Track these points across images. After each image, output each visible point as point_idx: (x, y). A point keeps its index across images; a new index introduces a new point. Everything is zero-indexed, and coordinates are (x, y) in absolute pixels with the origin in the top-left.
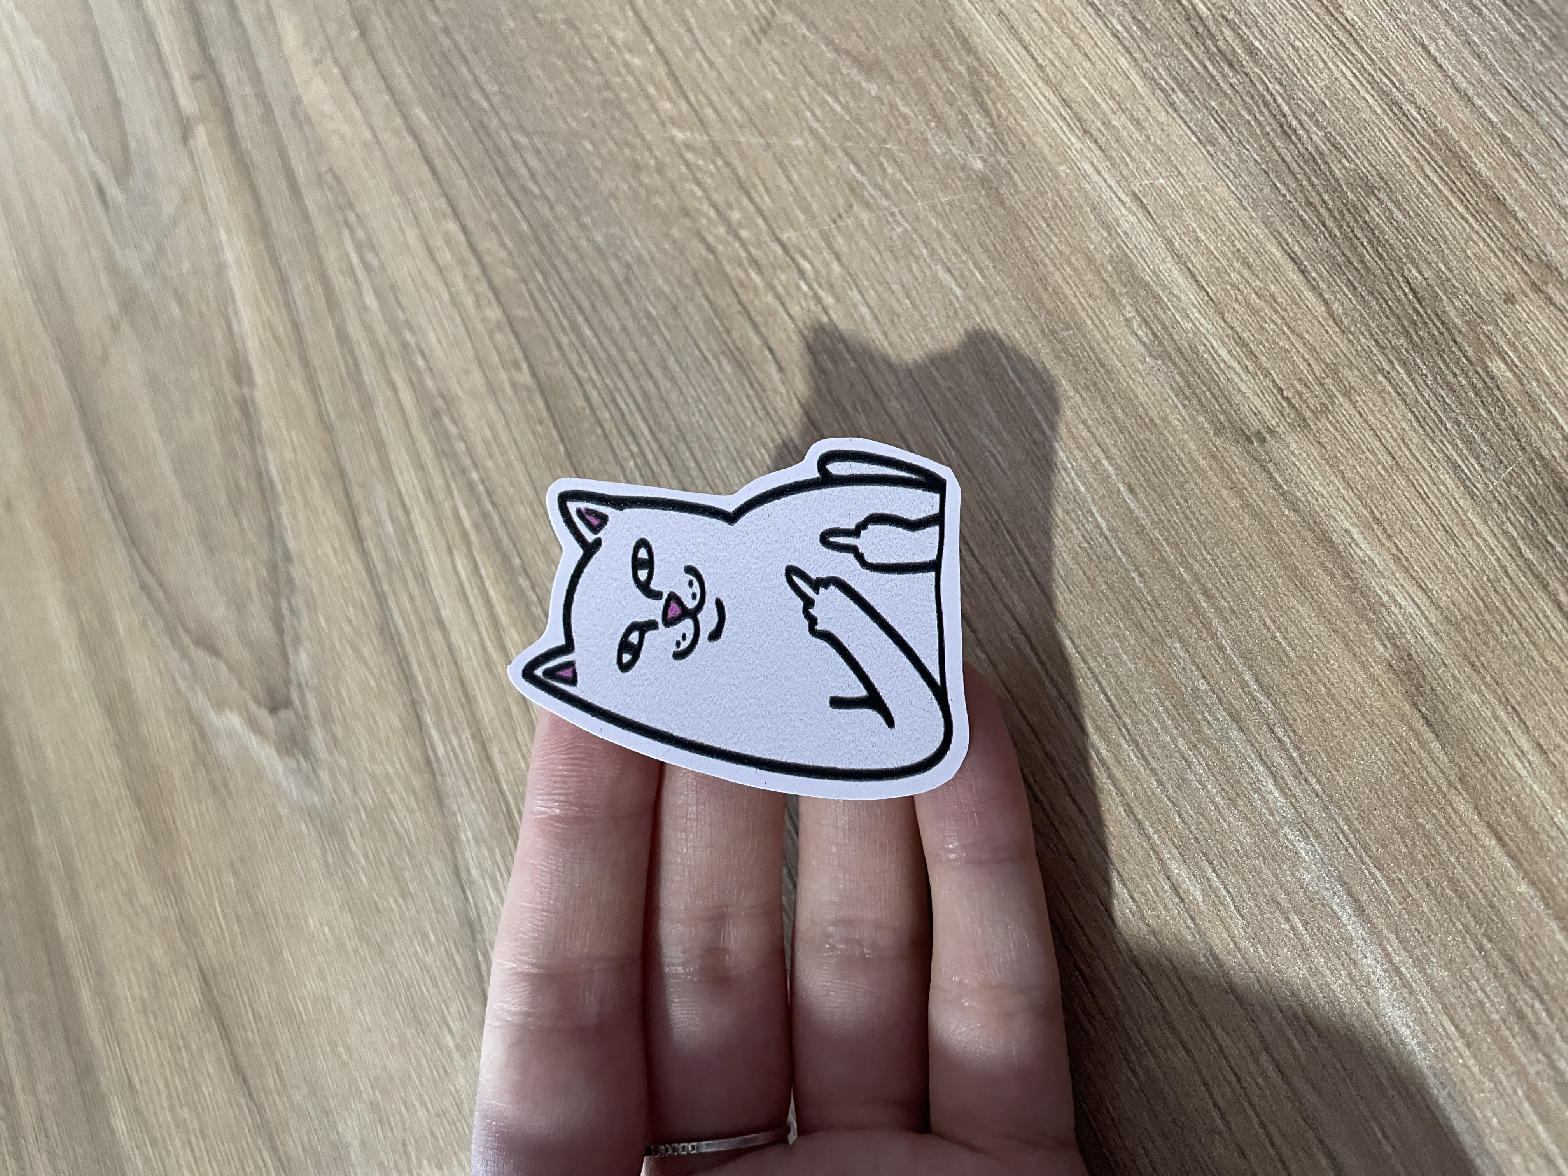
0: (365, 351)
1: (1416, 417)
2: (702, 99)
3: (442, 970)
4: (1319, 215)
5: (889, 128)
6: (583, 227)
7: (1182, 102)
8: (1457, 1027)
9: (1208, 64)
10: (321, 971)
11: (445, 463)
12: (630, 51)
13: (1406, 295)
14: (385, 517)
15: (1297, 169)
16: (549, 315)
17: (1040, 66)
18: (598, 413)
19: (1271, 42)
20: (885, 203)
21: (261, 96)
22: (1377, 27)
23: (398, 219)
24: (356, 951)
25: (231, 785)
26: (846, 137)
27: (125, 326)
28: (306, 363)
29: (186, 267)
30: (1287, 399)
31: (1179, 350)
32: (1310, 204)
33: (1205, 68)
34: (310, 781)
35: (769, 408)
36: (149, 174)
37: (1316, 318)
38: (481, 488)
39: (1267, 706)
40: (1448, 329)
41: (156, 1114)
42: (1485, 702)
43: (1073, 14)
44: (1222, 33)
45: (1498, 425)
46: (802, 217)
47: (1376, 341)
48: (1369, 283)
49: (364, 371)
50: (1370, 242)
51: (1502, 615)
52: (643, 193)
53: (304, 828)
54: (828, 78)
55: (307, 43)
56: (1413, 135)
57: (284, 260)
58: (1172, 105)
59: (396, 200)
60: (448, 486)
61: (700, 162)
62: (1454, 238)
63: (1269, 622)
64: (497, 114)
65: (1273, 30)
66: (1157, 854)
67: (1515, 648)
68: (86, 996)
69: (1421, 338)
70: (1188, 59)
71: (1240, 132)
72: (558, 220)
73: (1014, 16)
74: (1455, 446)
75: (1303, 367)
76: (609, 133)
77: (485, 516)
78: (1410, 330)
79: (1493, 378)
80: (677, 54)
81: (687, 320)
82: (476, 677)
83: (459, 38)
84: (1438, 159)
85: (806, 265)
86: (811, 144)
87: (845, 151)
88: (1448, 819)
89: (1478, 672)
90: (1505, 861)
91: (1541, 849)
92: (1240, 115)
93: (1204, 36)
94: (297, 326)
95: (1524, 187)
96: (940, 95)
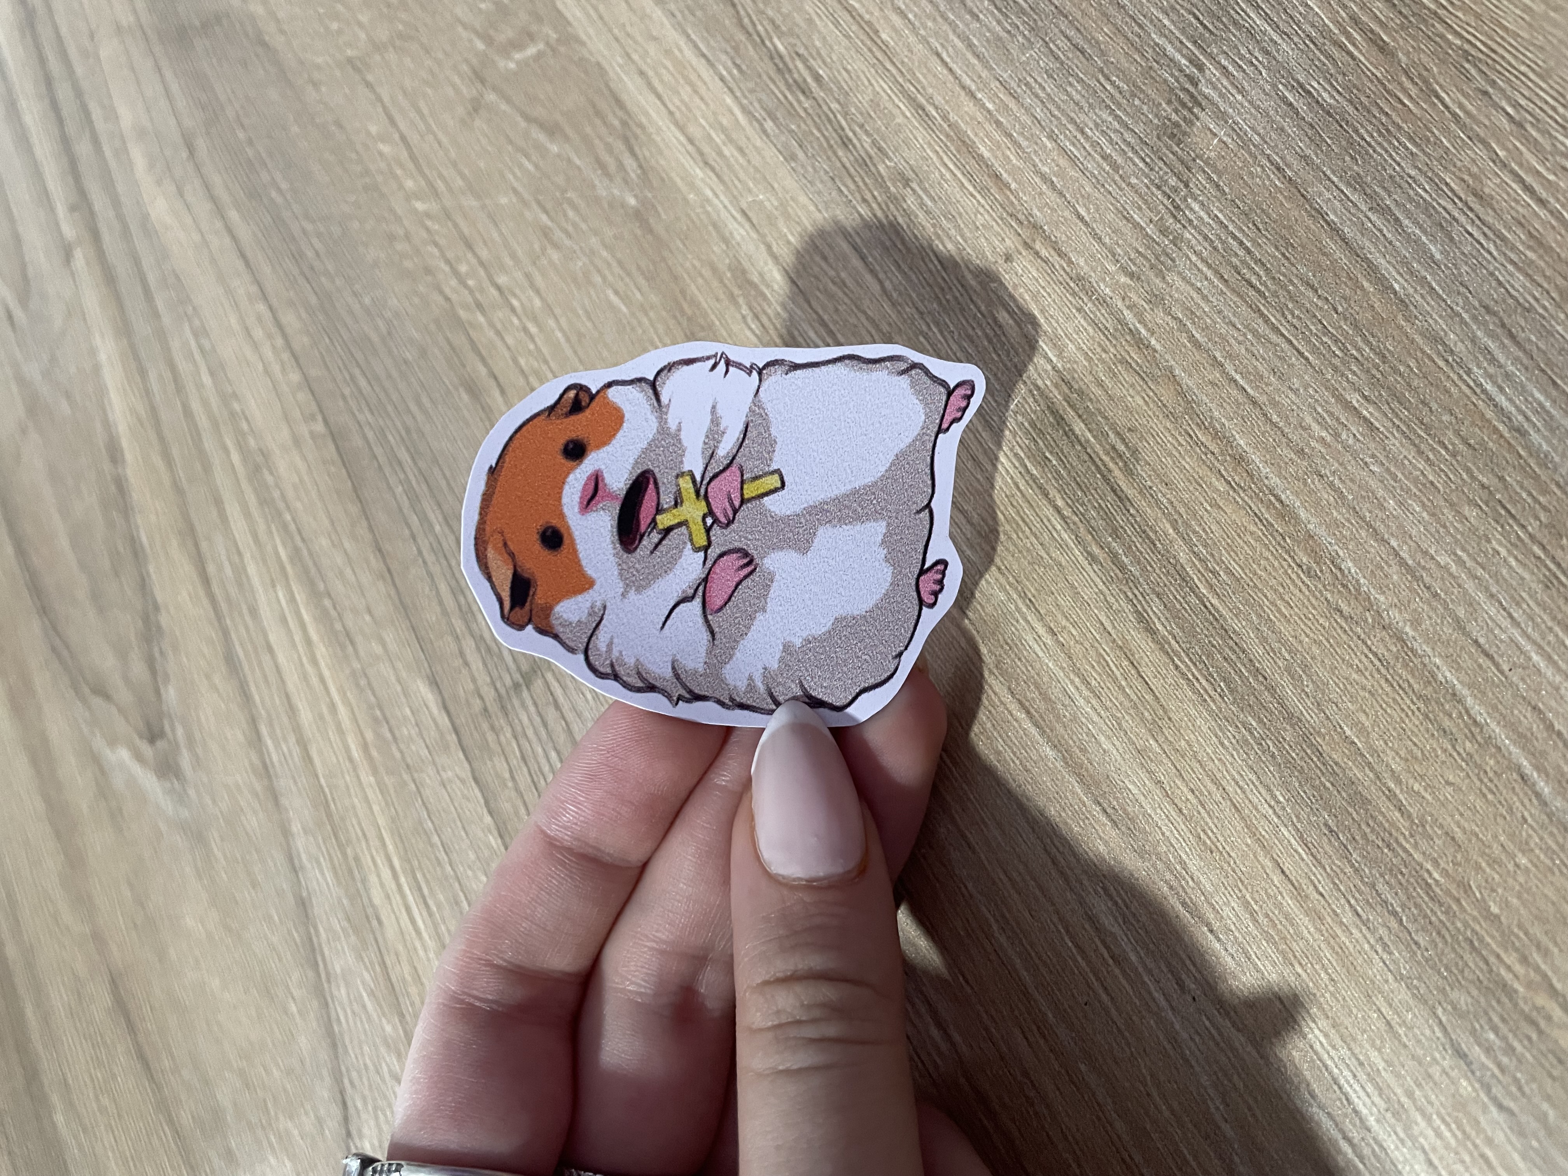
0: (203, 421)
2: (435, 174)
3: (285, 946)
5: (568, 179)
6: (355, 294)
7: (770, 128)
9: (788, 94)
10: (197, 961)
11: (266, 509)
12: (383, 141)
14: (225, 562)
15: (854, 173)
16: (335, 371)
17: (670, 112)
18: (374, 448)
19: (831, 69)
20: (568, 242)
21: (120, 217)
22: (903, 44)
23: (223, 307)
24: (222, 941)
25: (124, 811)
26: (538, 192)
27: (31, 428)
28: (161, 438)
29: (73, 370)
32: (865, 200)
33: (786, 97)
34: (181, 798)
36: (44, 294)
37: (873, 295)
38: (293, 527)
40: (966, 291)
41: (85, 1106)
44: (796, 67)
45: (1005, 365)
46: (511, 263)
49: (204, 440)
51: (1018, 524)
52: (397, 258)
53: (179, 840)
54: (522, 143)
55: (151, 166)
56: (934, 132)
57: (142, 353)
59: (221, 291)
60: (269, 527)
61: (437, 227)
62: (967, 213)
64: (291, 209)
65: (831, 59)
67: (1028, 550)
70: (774, 93)
71: (814, 149)
72: (337, 290)
73: (651, 73)
76: (370, 212)
77: (297, 550)
78: (940, 296)
79: (1000, 327)
80: (414, 138)
81: (433, 361)
83: (259, 146)
84: (952, 148)
85: (515, 303)
86: (513, 200)
87: (539, 203)
89: (1003, 574)
90: (1033, 731)
91: (1058, 718)
92: (812, 134)
93: (783, 69)
94: (153, 408)
95: (1015, 162)
96: (602, 147)
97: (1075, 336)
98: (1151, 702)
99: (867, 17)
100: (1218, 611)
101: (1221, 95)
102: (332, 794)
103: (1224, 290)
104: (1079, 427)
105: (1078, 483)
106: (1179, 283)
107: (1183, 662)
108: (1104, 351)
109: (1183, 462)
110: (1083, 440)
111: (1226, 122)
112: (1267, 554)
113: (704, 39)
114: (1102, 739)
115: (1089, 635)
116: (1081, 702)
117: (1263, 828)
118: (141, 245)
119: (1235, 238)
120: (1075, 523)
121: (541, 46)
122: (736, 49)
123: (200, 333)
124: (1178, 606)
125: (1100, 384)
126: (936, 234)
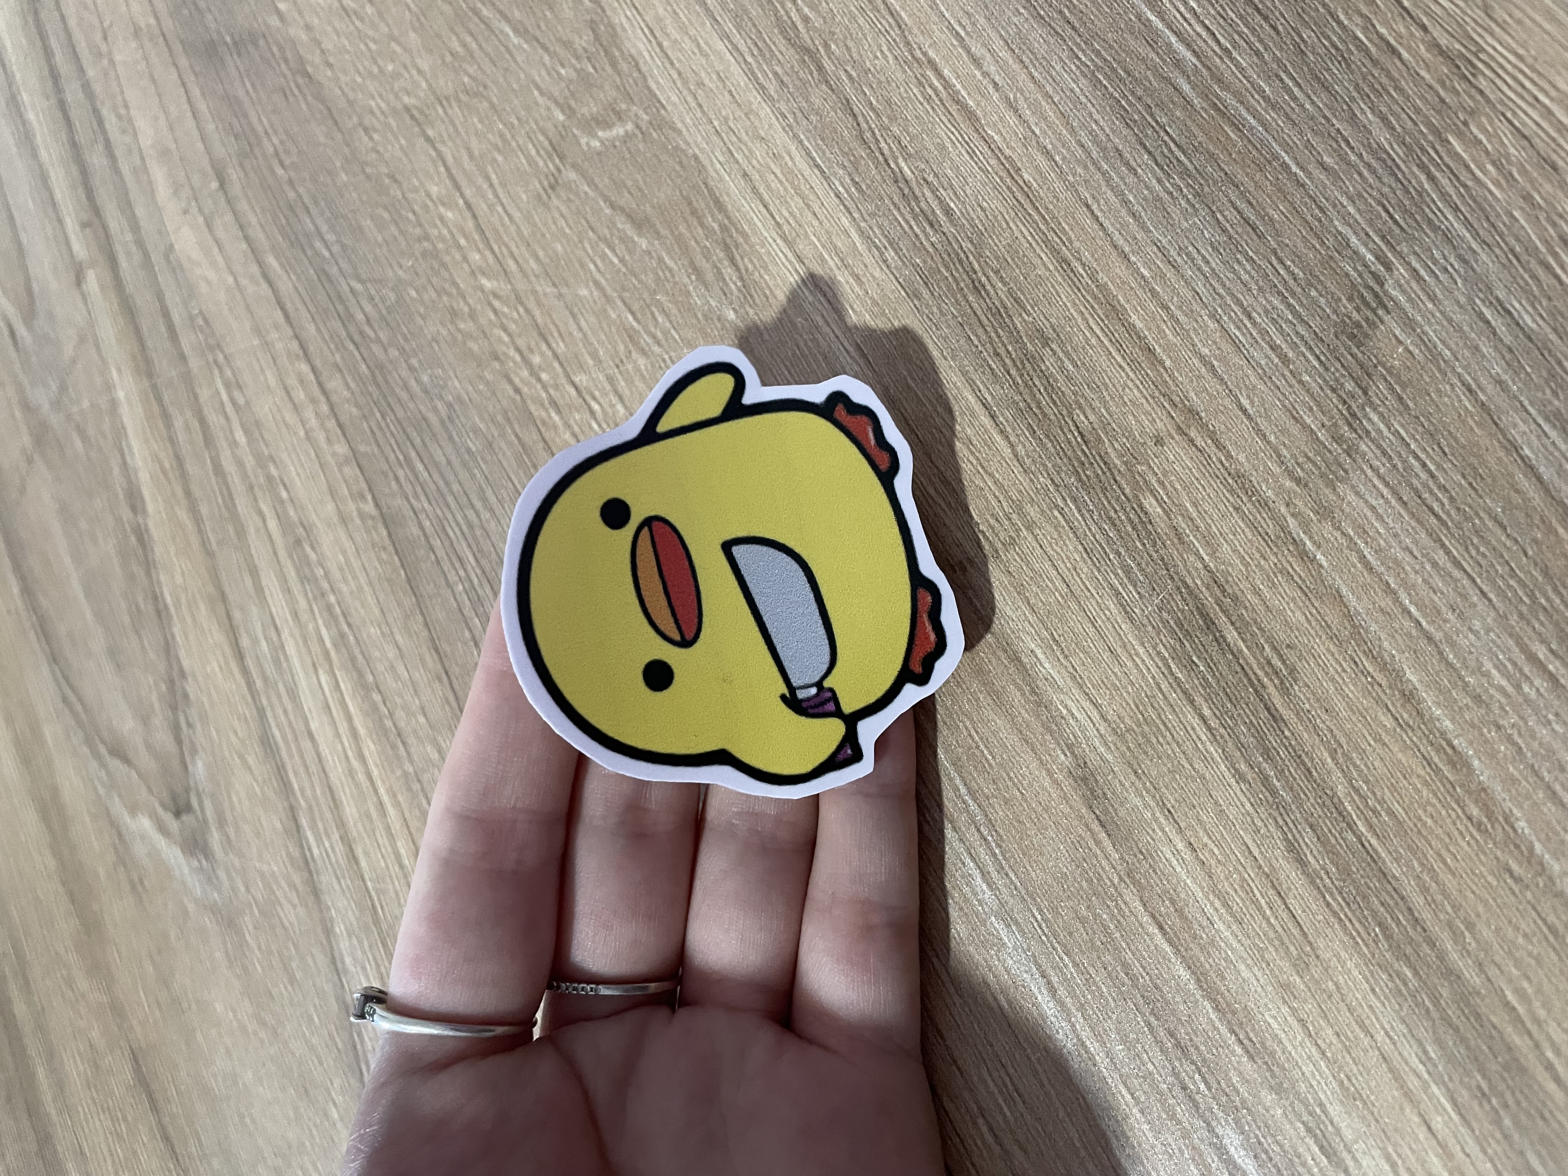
0: (236, 481)
1: (1085, 549)
2: (504, 250)
3: (326, 1049)
4: (1004, 365)
5: (658, 279)
6: (411, 368)
7: (893, 259)
9: (913, 223)
10: (228, 1051)
11: (308, 587)
12: (443, 204)
13: (1075, 438)
14: (260, 636)
15: (986, 322)
16: (388, 450)
17: (778, 224)
18: (431, 540)
19: (963, 203)
20: (656, 349)
21: (140, 243)
22: (1049, 189)
23: (258, 360)
24: (255, 1033)
25: (146, 883)
26: (623, 289)
27: (36, 457)
28: (188, 493)
29: (85, 403)
32: (998, 354)
33: (911, 227)
34: (210, 879)
36: (50, 315)
37: (1004, 458)
38: (338, 610)
39: (974, 808)
40: (1110, 469)
42: (1146, 806)
43: (803, 175)
44: (924, 195)
45: (1151, 556)
46: (591, 362)
47: (1052, 480)
48: (1045, 427)
49: (237, 502)
50: (1045, 389)
51: (1157, 727)
52: (460, 337)
53: (208, 922)
54: (606, 231)
55: (176, 193)
56: (1079, 290)
57: (166, 398)
58: (885, 261)
59: (256, 342)
60: (311, 608)
61: (506, 310)
62: (1114, 386)
63: (973, 733)
64: (337, 263)
65: (964, 192)
67: (1169, 757)
68: (41, 1073)
69: (1087, 476)
70: (896, 219)
71: (940, 288)
72: (391, 362)
73: (756, 177)
74: (1117, 575)
75: (994, 503)
76: (430, 282)
77: (342, 636)
78: (1080, 470)
79: (1146, 514)
80: (482, 208)
81: (500, 456)
82: (341, 783)
83: (301, 190)
84: (1100, 312)
85: (596, 407)
86: (595, 294)
87: (624, 301)
88: (1120, 910)
89: (1140, 779)
90: (1168, 949)
91: (1194, 938)
92: (939, 271)
93: (909, 197)
94: (179, 459)
95: (1171, 337)
96: (698, 249)
97: (1231, 537)
98: (1298, 937)
99: (1008, 152)
100: (1376, 852)
101: (1410, 300)
102: (379, 899)
103: (1402, 512)
104: (1231, 635)
105: (1227, 694)
106: (1351, 497)
107: (1335, 899)
108: (1265, 559)
109: (1347, 691)
110: (1235, 650)
111: (1414, 331)
112: (1434, 801)
113: (818, 147)
114: (1242, 967)
115: (1232, 857)
116: (1219, 925)
117: (1413, 1083)
118: (165, 279)
119: (1417, 457)
120: (1222, 737)
121: (630, 127)
122: (855, 165)
123: (235, 384)
124: (1333, 841)
125: (1257, 592)
126: (1077, 402)
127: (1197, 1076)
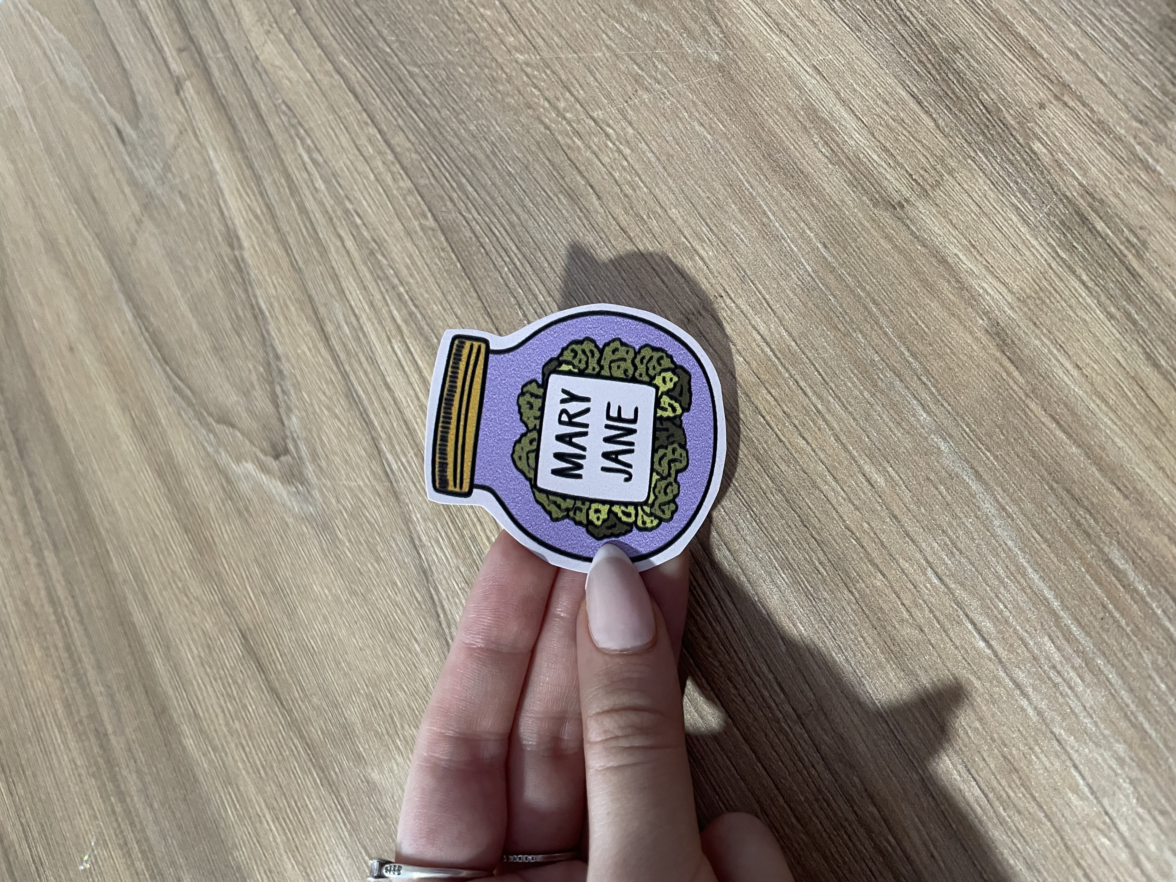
1: (992, 182)
2: (533, 32)
3: (408, 603)
4: (926, 68)
5: (657, 40)
6: (461, 122)
7: (839, 7)
8: (1042, 536)
10: (325, 618)
11: (381, 285)
12: (483, 6)
13: (981, 110)
14: (343, 323)
15: (912, 42)
16: (443, 180)
18: (481, 240)
20: (658, 87)
21: (230, 58)
23: (334, 130)
24: (348, 601)
25: (251, 509)
26: (630, 48)
27: (146, 219)
28: (278, 230)
29: (186, 177)
30: (915, 180)
31: (848, 158)
32: (920, 62)
34: (306, 498)
35: (593, 222)
36: (154, 117)
37: (929, 129)
38: (407, 297)
39: (916, 365)
40: (1007, 128)
41: (216, 731)
42: (1043, 344)
45: (1040, 181)
46: (605, 102)
47: (965, 139)
48: (958, 105)
50: (958, 81)
51: (1050, 292)
52: (499, 96)
53: (304, 528)
54: (615, 12)
55: (260, 20)
56: (979, 15)
57: (256, 165)
58: (833, 9)
59: (331, 117)
61: (537, 73)
62: (1007, 73)
63: (913, 315)
64: (396, 55)
66: (856, 462)
67: (1059, 310)
69: (991, 134)
71: (876, 22)
72: (443, 119)
74: (1016, 196)
75: (923, 160)
76: (474, 61)
77: (411, 314)
78: (985, 131)
79: (1035, 154)
80: (515, 6)
81: (535, 174)
82: (414, 416)
83: (365, 7)
84: (993, 26)
85: (611, 131)
86: (607, 55)
87: (630, 57)
88: (1027, 415)
89: (1038, 328)
90: (1063, 436)
91: (1083, 426)
92: (875, 12)
94: (269, 207)
95: (1046, 39)
96: (687, 16)
97: (1097, 162)
98: (1156, 414)
104: (1100, 226)
105: (1099, 264)
108: (1121, 173)
110: (1103, 234)
114: (1117, 440)
115: (1107, 369)
116: (1100, 415)
118: (252, 81)
120: (1097, 293)
123: (315, 149)
125: (1117, 195)
126: (981, 87)
127: (1088, 517)
